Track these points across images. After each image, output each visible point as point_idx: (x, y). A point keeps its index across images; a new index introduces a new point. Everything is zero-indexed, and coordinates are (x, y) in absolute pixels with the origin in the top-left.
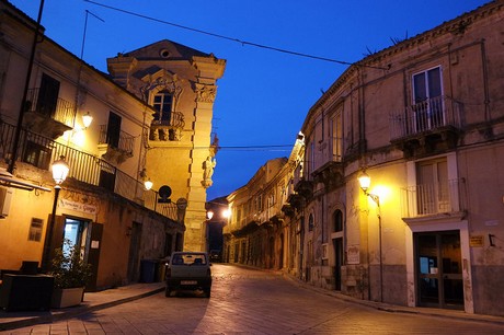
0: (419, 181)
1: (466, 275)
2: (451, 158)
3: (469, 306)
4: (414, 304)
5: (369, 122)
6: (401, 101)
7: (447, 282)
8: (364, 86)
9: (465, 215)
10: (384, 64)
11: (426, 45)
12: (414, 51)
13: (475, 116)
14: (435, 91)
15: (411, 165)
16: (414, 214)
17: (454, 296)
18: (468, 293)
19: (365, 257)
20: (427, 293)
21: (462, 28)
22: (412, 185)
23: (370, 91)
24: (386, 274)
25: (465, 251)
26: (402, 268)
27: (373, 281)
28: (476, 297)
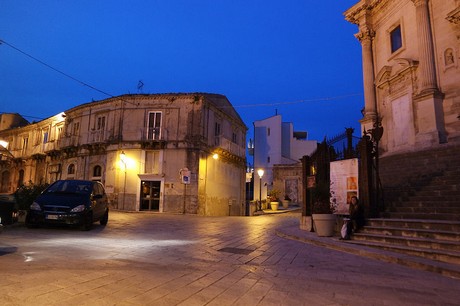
0: (146, 160)
1: (161, 198)
2: (161, 152)
3: (161, 210)
4: (138, 210)
5: (125, 127)
6: (142, 123)
7: (153, 201)
8: (124, 109)
9: (164, 176)
10: (136, 102)
11: (157, 101)
12: (151, 101)
13: (173, 138)
14: (158, 124)
15: (144, 152)
16: (142, 173)
17: (156, 207)
18: (161, 205)
19: (116, 190)
20: (144, 206)
21: (173, 100)
22: (143, 161)
23: (127, 113)
24: (126, 198)
25: (162, 190)
26: (135, 195)
27: (119, 200)
28: (164, 206)
